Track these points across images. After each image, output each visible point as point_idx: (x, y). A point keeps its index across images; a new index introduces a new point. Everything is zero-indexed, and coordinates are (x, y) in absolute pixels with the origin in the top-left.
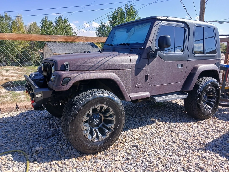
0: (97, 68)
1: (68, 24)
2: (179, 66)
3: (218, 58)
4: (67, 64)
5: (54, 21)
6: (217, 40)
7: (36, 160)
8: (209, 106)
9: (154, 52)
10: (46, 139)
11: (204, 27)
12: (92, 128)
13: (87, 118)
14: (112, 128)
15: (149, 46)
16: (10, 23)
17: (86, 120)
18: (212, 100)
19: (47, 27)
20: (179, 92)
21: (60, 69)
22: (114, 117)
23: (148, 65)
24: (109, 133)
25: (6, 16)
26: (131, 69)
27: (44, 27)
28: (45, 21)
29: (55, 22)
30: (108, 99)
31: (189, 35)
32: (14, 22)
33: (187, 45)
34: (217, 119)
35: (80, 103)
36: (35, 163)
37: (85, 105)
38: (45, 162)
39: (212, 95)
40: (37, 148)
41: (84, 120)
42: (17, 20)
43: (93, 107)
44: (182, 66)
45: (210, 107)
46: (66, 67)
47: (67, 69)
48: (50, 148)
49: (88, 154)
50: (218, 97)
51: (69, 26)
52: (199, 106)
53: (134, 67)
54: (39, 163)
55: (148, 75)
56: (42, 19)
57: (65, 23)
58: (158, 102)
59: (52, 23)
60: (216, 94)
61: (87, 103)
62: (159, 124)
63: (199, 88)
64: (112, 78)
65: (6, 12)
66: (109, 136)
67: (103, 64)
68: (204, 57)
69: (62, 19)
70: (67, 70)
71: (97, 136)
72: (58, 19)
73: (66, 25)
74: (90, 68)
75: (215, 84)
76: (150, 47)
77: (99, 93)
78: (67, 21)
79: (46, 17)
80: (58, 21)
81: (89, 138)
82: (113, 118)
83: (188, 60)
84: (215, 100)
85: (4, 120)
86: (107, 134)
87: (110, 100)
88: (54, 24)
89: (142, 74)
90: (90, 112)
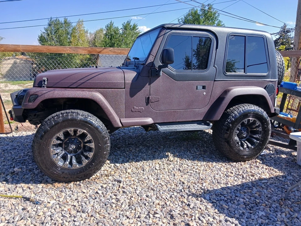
0: (78, 86)
1: (138, 30)
2: (200, 88)
3: (272, 79)
4: (44, 81)
5: (120, 27)
6: (269, 54)
7: (7, 180)
8: (248, 144)
9: (158, 69)
10: (32, 161)
11: (245, 36)
12: (68, 154)
13: (56, 141)
14: (91, 157)
15: (150, 61)
16: (70, 30)
17: (55, 144)
18: (255, 136)
19: (111, 35)
20: (201, 122)
21: (37, 86)
22: (93, 143)
23: (150, 84)
24: (85, 162)
25: (65, 22)
26: (125, 88)
27: (108, 34)
28: (110, 28)
29: (121, 29)
30: (83, 122)
31: (217, 48)
32: (74, 29)
33: (213, 60)
34: (260, 163)
35: (47, 123)
36: (3, 183)
37: (53, 126)
38: (14, 184)
39: (255, 129)
40: (16, 169)
41: (52, 143)
42: (78, 27)
43: (64, 130)
44: (204, 87)
45: (250, 145)
46: (43, 84)
47: (44, 85)
48: (28, 171)
49: (59, 182)
50: (264, 133)
51: (139, 33)
52: (228, 142)
53: (128, 86)
54: (8, 184)
55: (149, 98)
56: (106, 25)
57: (133, 30)
58: (162, 131)
59: (118, 30)
60: (261, 127)
61: (55, 124)
62: (172, 159)
63: (229, 119)
64: (92, 98)
65: (67, 18)
66: (86, 165)
67: (86, 81)
68: (244, 77)
69: (131, 24)
70: (44, 87)
71: (71, 163)
72: (125, 24)
73: (135, 32)
74: (71, 85)
75: (257, 114)
76: (152, 63)
77: (72, 114)
78: (137, 28)
79: (111, 22)
80: (125, 28)
81: (60, 163)
82: (92, 145)
83: (215, 81)
84: (259, 137)
85: (10, 139)
86: (83, 162)
87: (87, 123)
88: (120, 30)
89: (141, 95)
90: (61, 135)
